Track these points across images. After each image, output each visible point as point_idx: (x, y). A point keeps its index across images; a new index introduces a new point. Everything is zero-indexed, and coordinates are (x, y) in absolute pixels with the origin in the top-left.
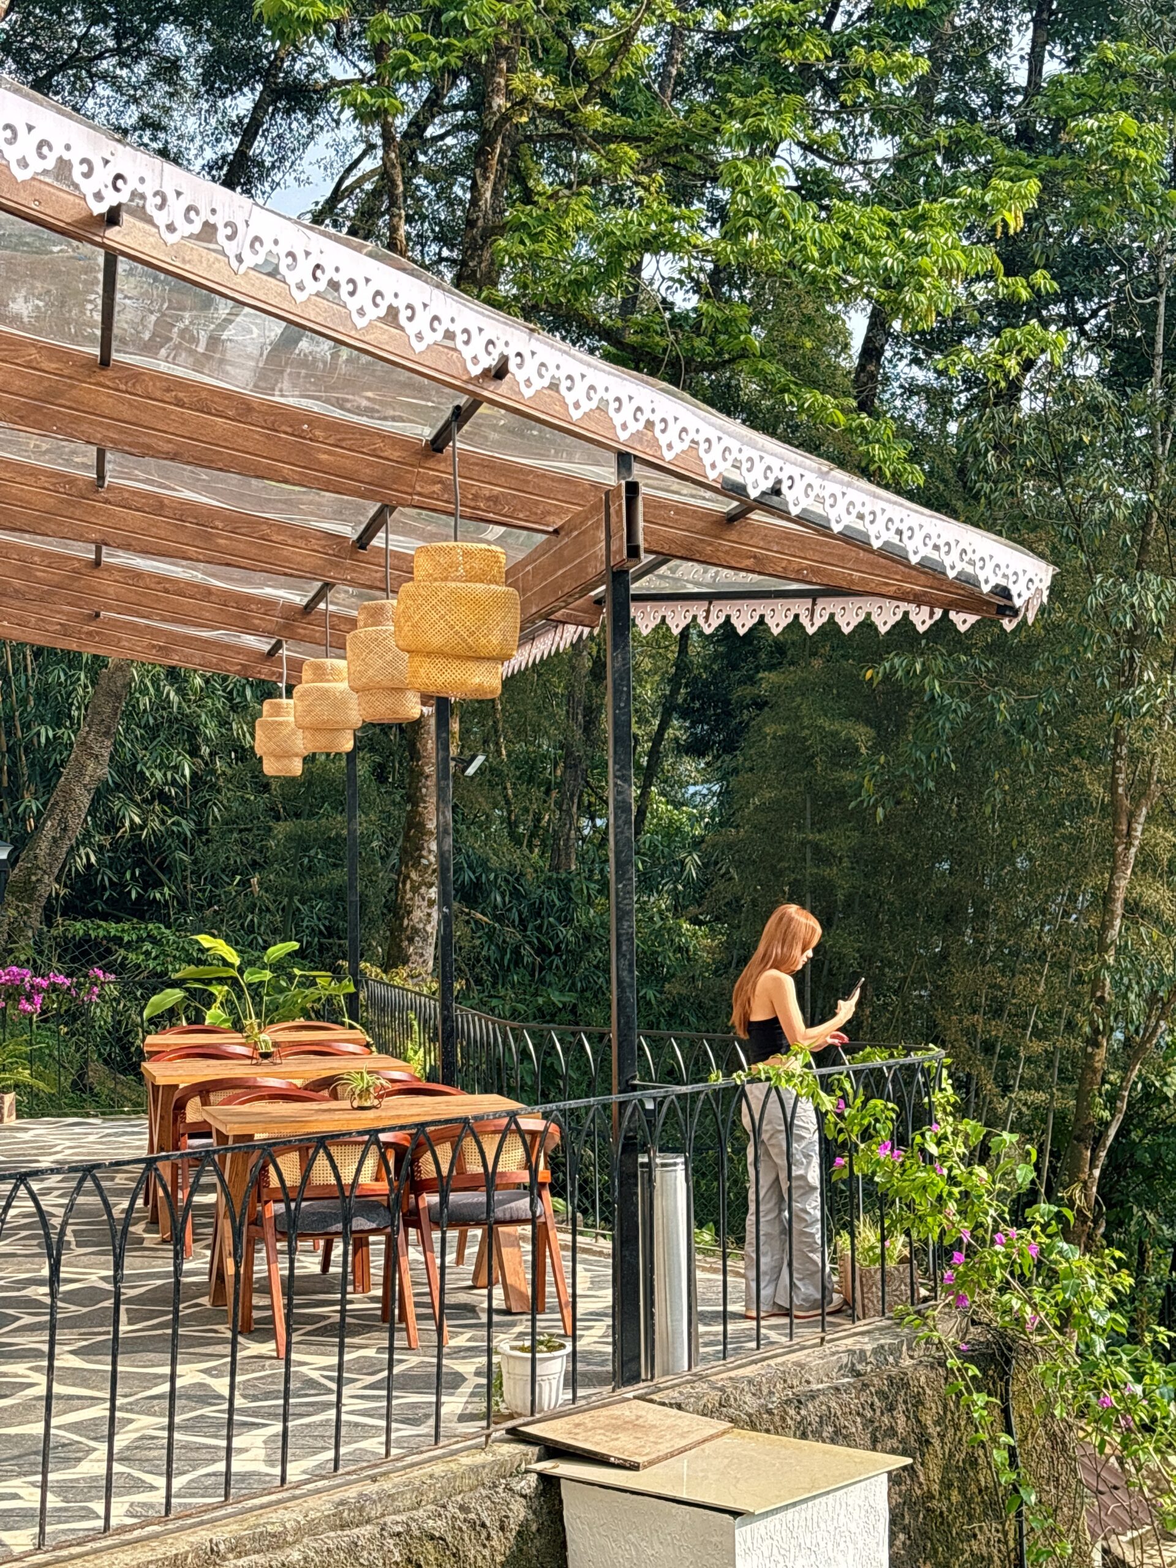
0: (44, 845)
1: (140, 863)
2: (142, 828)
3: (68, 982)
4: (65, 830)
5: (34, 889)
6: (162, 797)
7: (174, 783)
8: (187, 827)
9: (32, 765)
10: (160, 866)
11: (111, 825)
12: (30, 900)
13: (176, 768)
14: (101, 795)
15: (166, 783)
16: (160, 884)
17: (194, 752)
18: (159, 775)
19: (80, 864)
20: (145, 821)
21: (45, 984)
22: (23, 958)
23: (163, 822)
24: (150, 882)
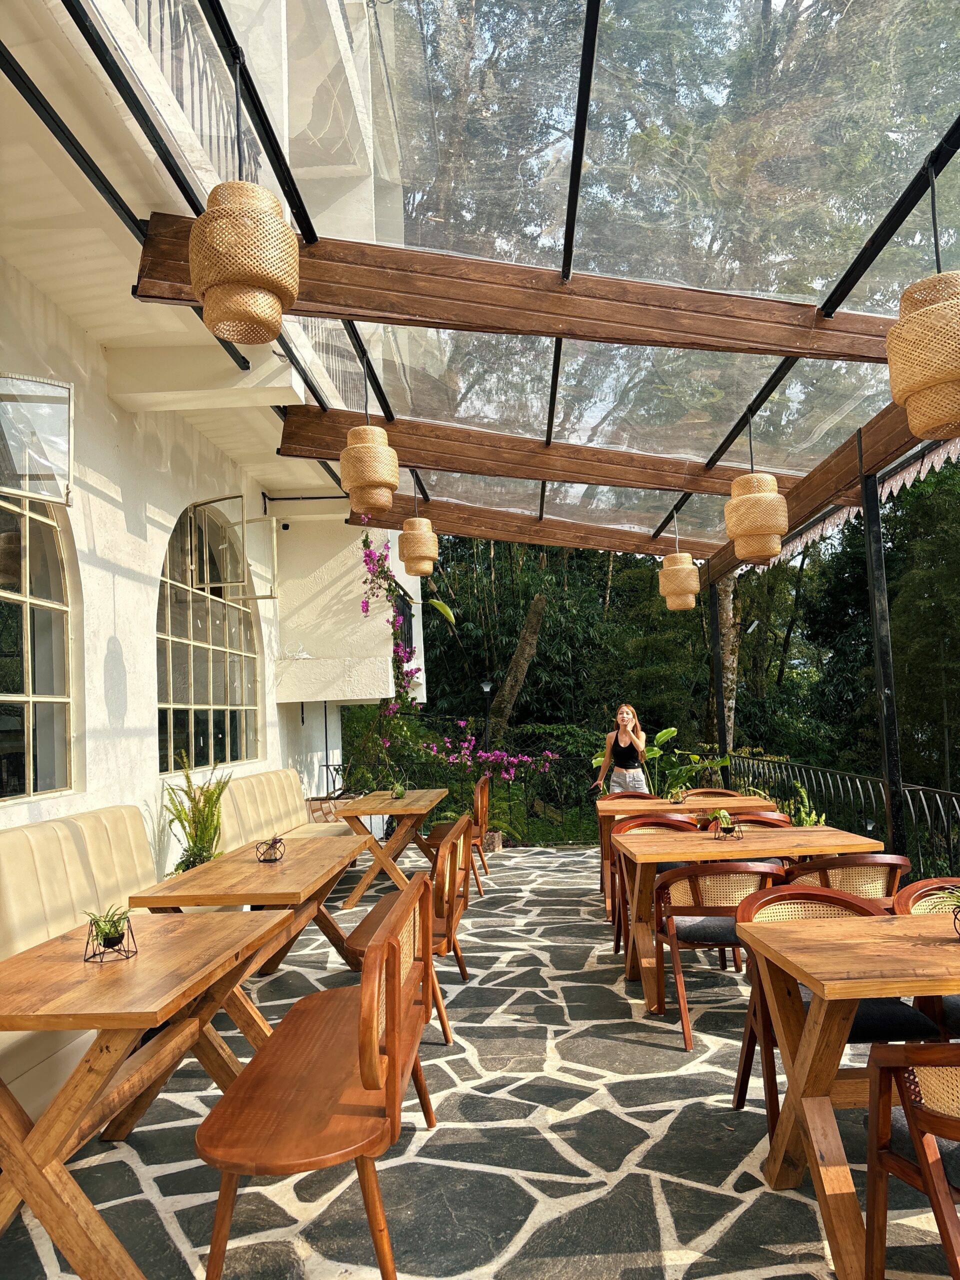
0: (507, 689)
1: (549, 700)
2: (550, 683)
3: (530, 759)
4: (517, 681)
5: (503, 711)
6: (559, 668)
7: (564, 661)
8: (571, 682)
9: (498, 656)
10: (559, 701)
11: (536, 682)
12: (501, 716)
13: (564, 654)
14: (533, 667)
15: (561, 661)
16: (559, 709)
17: (573, 647)
18: (557, 657)
19: (523, 700)
20: (552, 679)
21: (516, 761)
22: (499, 746)
23: (559, 680)
24: (555, 708)
